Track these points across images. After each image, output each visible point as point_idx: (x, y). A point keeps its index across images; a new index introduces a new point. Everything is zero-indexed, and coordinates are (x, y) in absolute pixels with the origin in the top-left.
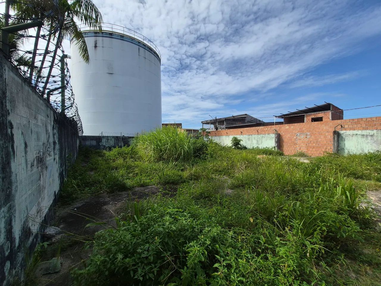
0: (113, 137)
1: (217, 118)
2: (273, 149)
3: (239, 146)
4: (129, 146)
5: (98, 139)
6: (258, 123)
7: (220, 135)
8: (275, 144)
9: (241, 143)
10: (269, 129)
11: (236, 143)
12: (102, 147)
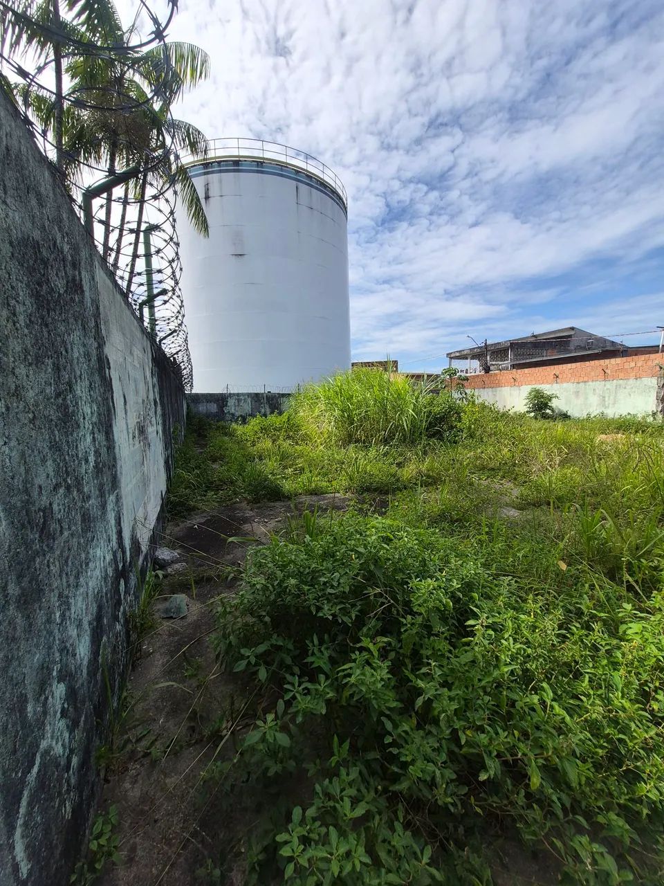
0: (249, 395)
1: (488, 343)
2: (650, 419)
3: (548, 411)
4: (280, 413)
5: (221, 400)
6: (607, 351)
7: (496, 385)
8: (657, 406)
9: (554, 403)
10: (639, 364)
11: (541, 405)
12: (228, 417)
